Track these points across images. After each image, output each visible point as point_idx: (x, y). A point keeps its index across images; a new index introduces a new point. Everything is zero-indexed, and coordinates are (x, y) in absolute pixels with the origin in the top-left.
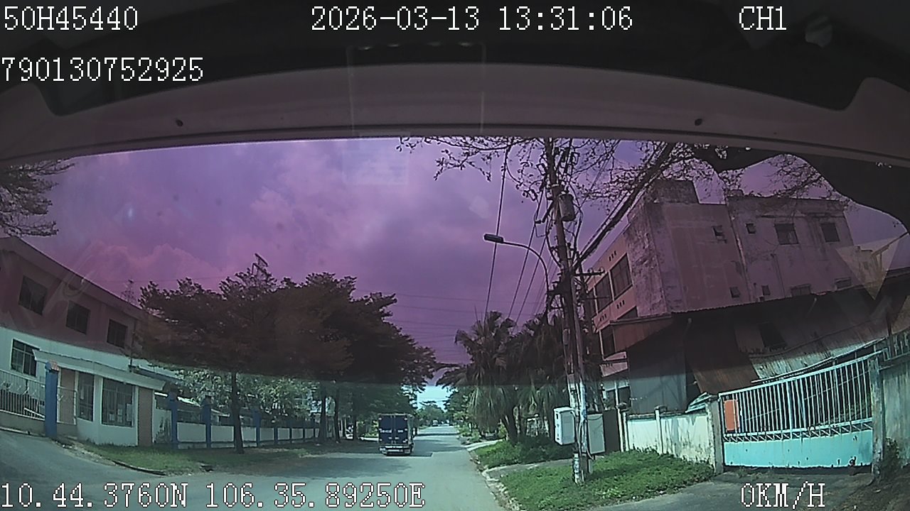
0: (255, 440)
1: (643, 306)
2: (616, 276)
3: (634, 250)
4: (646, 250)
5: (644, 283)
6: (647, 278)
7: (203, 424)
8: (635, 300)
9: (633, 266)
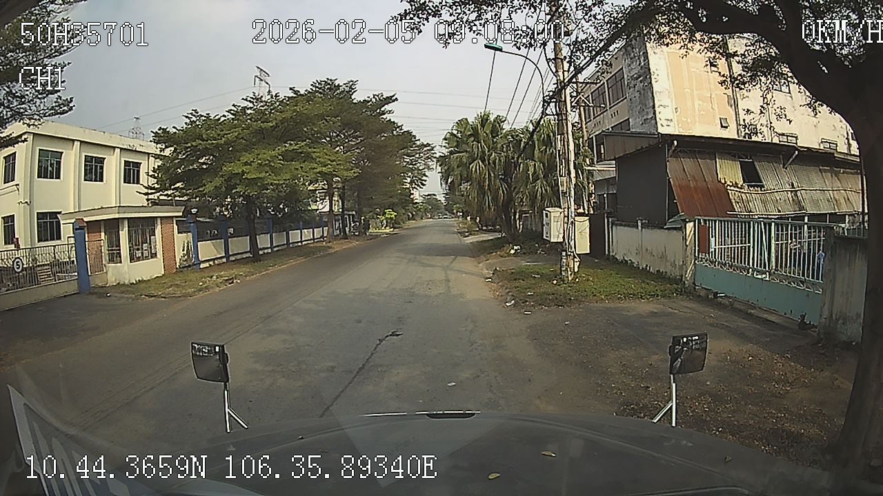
0: (269, 246)
1: (636, 119)
2: (611, 87)
3: (630, 66)
4: (642, 67)
5: (637, 97)
6: (640, 94)
7: (221, 239)
8: (629, 112)
9: (629, 80)
